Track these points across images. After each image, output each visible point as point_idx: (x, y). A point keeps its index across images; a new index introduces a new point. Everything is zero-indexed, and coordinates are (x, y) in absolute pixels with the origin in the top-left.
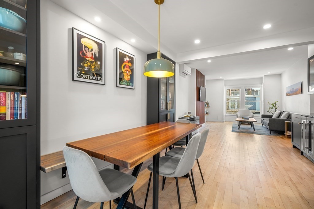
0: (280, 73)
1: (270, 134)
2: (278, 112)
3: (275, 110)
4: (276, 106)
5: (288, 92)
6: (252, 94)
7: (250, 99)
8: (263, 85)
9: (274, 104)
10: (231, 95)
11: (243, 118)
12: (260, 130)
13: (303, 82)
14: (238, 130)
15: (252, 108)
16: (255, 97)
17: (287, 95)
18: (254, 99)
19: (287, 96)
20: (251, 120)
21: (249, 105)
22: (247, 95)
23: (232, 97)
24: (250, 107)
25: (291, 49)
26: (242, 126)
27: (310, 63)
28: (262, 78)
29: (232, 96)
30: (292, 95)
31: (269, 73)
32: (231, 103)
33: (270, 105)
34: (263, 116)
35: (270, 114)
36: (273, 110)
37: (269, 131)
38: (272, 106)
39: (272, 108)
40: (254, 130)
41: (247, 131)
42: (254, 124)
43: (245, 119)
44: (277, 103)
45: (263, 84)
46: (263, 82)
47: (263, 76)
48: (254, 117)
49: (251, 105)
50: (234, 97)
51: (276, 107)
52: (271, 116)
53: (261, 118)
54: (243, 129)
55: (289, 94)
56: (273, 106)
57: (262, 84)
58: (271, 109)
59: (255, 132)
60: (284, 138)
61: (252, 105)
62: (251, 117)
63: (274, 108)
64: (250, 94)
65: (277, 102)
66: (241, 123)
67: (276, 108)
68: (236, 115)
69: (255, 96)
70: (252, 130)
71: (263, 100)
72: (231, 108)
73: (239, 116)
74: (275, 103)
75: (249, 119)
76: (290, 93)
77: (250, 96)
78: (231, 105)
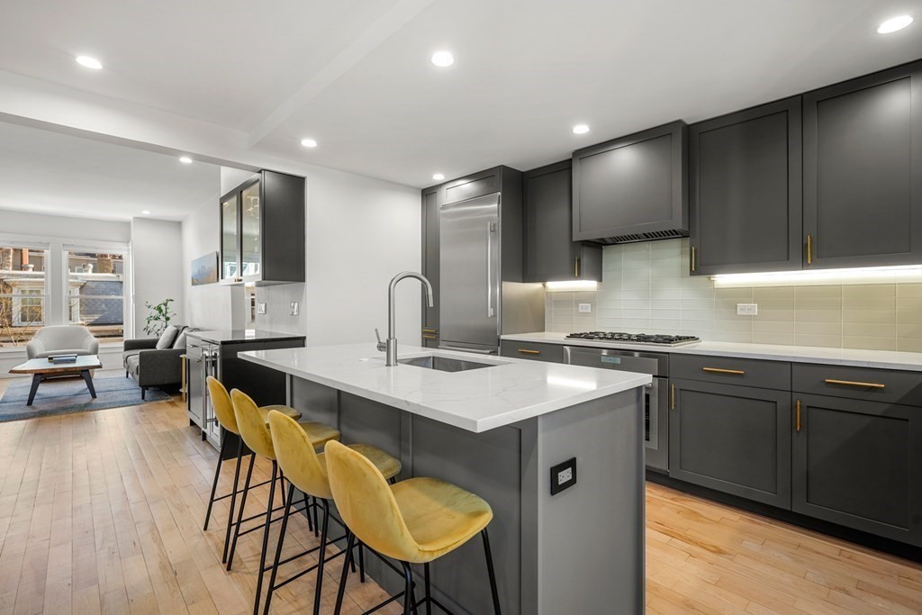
0: (179, 220)
1: (143, 398)
2: (171, 329)
3: (164, 325)
4: (167, 312)
5: (196, 275)
6: (113, 272)
7: (103, 285)
9: (163, 307)
10: (27, 269)
11: (50, 359)
12: (115, 393)
14: (28, 410)
16: (122, 282)
17: (193, 284)
18: (118, 286)
20: (82, 362)
22: (94, 271)
23: (27, 276)
25: (186, 160)
26: (44, 389)
27: (224, 208)
28: (127, 224)
29: (30, 272)
30: (202, 284)
31: (146, 213)
32: (24, 301)
33: (151, 310)
34: (130, 346)
35: (152, 337)
36: (159, 324)
37: (140, 391)
38: (156, 313)
39: (156, 319)
40: (94, 396)
41: (63, 405)
42: (96, 375)
43: (56, 362)
44: (169, 303)
45: (130, 243)
46: (132, 238)
47: (129, 217)
48: (99, 351)
50: (36, 277)
51: (168, 315)
52: (152, 344)
53: (123, 349)
54: (51, 399)
55: (196, 279)
56: (161, 311)
57: (128, 242)
58: (153, 322)
59: (95, 401)
60: (177, 403)
62: (88, 351)
63: (163, 318)
64: (108, 271)
65: (171, 300)
66: (41, 377)
67: (168, 319)
68: (25, 350)
70: (87, 398)
71: (131, 296)
72: (24, 319)
73: (38, 352)
74: (164, 304)
75: (74, 361)
76: (201, 278)
77: (107, 277)
78: (23, 309)
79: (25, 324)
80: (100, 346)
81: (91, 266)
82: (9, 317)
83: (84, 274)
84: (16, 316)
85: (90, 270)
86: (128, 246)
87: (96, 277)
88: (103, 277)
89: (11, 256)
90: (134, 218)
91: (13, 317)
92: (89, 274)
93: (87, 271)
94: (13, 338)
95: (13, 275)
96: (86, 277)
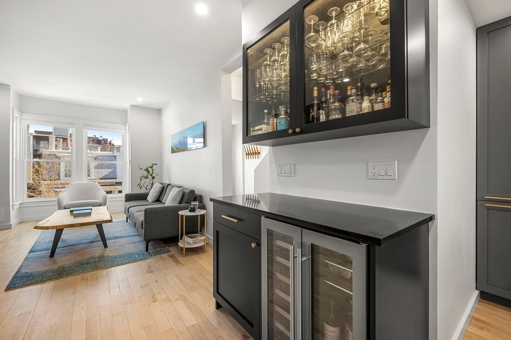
0: (159, 107)
1: (147, 251)
2: (157, 187)
3: (151, 183)
4: (153, 173)
5: (175, 146)
6: (110, 151)
8: (127, 128)
9: (150, 170)
13: (206, 122)
15: (111, 176)
16: (115, 156)
17: (173, 151)
18: (114, 158)
19: (172, 153)
20: (96, 215)
21: (104, 169)
22: (101, 151)
24: (107, 173)
28: (125, 112)
31: (140, 100)
34: (129, 198)
35: (143, 191)
36: (148, 181)
38: (145, 173)
39: (146, 178)
40: (106, 246)
44: (154, 166)
45: (128, 123)
46: (129, 120)
47: (126, 105)
49: (107, 169)
51: (153, 175)
52: (145, 197)
53: (124, 201)
55: (177, 148)
56: (149, 172)
57: (125, 124)
58: (144, 180)
59: (107, 253)
61: (111, 170)
63: (150, 177)
64: (108, 151)
65: (155, 164)
67: (153, 178)
69: (115, 154)
70: (98, 249)
71: (128, 161)
72: (66, 176)
73: (65, 203)
74: (151, 167)
76: (179, 146)
77: (108, 154)
78: (65, 170)
79: (66, 178)
80: (108, 197)
81: (100, 148)
82: (59, 175)
83: (96, 152)
84: (62, 175)
85: (99, 150)
86: (126, 127)
87: (102, 154)
88: (106, 154)
89: (61, 143)
90: (131, 105)
91: (61, 174)
92: (99, 152)
93: (97, 151)
94: (60, 186)
95: (62, 152)
96: (98, 153)
